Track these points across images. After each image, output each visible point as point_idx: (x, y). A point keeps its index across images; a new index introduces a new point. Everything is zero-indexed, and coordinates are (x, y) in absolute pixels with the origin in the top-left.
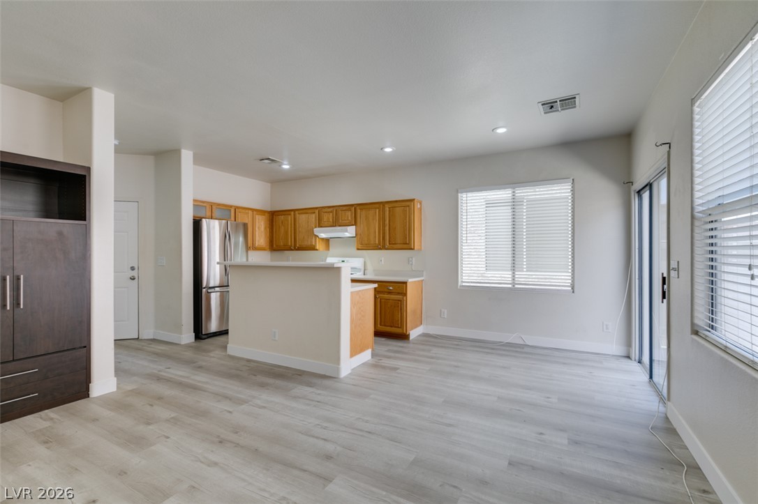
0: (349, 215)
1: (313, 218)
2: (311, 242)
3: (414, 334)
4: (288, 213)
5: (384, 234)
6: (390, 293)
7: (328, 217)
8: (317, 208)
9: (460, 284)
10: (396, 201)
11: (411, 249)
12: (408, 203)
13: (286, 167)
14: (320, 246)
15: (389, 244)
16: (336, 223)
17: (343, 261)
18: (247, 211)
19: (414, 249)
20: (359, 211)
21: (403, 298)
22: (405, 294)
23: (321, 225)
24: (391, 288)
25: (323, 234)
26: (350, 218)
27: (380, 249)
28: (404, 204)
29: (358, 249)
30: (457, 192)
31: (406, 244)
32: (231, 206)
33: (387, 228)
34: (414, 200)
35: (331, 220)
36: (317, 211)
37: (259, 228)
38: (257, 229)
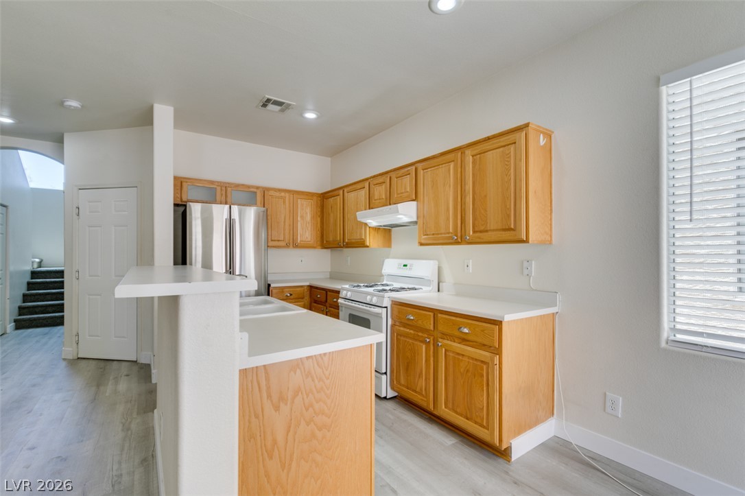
0: (407, 183)
1: (363, 194)
2: (361, 234)
3: (522, 445)
4: (336, 193)
5: (463, 211)
6: (464, 340)
7: (380, 192)
8: (367, 179)
9: (665, 333)
10: (488, 139)
11: (522, 241)
12: (511, 137)
13: (310, 115)
14: (372, 240)
15: (474, 232)
16: (390, 200)
17: (405, 266)
18: (283, 194)
19: (527, 241)
20: (421, 173)
21: (493, 361)
22: (498, 351)
23: (371, 206)
24: (466, 330)
25: (374, 219)
26: (408, 190)
27: (457, 243)
28: (503, 141)
29: (421, 244)
30: (657, 83)
31: (510, 229)
32: (258, 188)
33: (469, 199)
34: (527, 125)
35: (384, 197)
36: (367, 184)
37: (302, 217)
38: (299, 219)
